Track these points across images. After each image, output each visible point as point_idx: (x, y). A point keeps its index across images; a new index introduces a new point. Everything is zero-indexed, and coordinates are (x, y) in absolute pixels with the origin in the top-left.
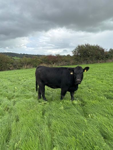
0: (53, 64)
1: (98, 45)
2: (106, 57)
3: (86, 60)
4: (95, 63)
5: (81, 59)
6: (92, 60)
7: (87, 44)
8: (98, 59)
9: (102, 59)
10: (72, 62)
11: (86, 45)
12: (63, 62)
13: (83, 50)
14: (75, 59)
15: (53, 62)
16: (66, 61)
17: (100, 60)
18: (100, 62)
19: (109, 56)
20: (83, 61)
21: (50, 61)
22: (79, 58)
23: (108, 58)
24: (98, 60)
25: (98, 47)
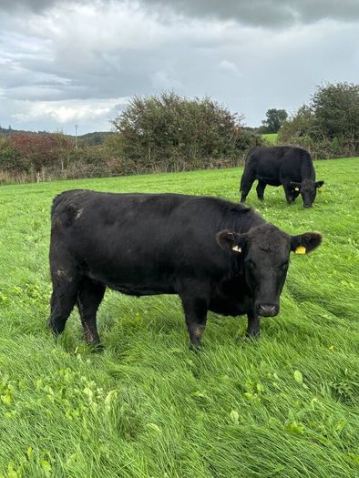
0: (39, 170)
1: (213, 100)
2: (238, 147)
3: (168, 156)
4: (198, 167)
5: (146, 153)
6: (188, 159)
7: (169, 95)
8: (210, 152)
9: (224, 152)
10: (113, 163)
11: (165, 100)
12: (79, 163)
13: (152, 120)
14: (125, 150)
15: (35, 162)
16: (89, 162)
17: (216, 157)
18: (215, 165)
19: (248, 142)
20: (156, 160)
21: (25, 161)
22: (138, 149)
23: (244, 148)
24: (211, 159)
25: (212, 106)
